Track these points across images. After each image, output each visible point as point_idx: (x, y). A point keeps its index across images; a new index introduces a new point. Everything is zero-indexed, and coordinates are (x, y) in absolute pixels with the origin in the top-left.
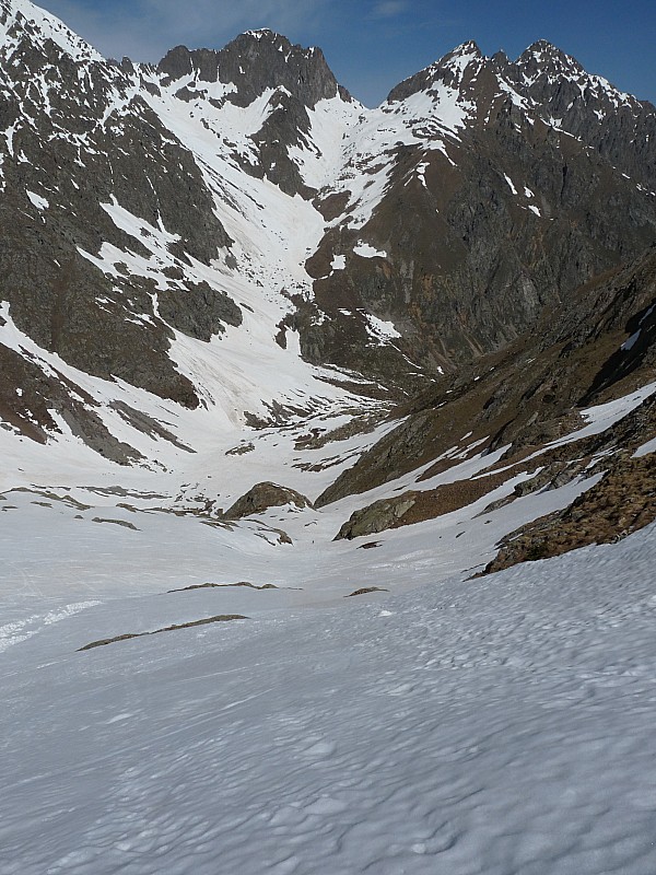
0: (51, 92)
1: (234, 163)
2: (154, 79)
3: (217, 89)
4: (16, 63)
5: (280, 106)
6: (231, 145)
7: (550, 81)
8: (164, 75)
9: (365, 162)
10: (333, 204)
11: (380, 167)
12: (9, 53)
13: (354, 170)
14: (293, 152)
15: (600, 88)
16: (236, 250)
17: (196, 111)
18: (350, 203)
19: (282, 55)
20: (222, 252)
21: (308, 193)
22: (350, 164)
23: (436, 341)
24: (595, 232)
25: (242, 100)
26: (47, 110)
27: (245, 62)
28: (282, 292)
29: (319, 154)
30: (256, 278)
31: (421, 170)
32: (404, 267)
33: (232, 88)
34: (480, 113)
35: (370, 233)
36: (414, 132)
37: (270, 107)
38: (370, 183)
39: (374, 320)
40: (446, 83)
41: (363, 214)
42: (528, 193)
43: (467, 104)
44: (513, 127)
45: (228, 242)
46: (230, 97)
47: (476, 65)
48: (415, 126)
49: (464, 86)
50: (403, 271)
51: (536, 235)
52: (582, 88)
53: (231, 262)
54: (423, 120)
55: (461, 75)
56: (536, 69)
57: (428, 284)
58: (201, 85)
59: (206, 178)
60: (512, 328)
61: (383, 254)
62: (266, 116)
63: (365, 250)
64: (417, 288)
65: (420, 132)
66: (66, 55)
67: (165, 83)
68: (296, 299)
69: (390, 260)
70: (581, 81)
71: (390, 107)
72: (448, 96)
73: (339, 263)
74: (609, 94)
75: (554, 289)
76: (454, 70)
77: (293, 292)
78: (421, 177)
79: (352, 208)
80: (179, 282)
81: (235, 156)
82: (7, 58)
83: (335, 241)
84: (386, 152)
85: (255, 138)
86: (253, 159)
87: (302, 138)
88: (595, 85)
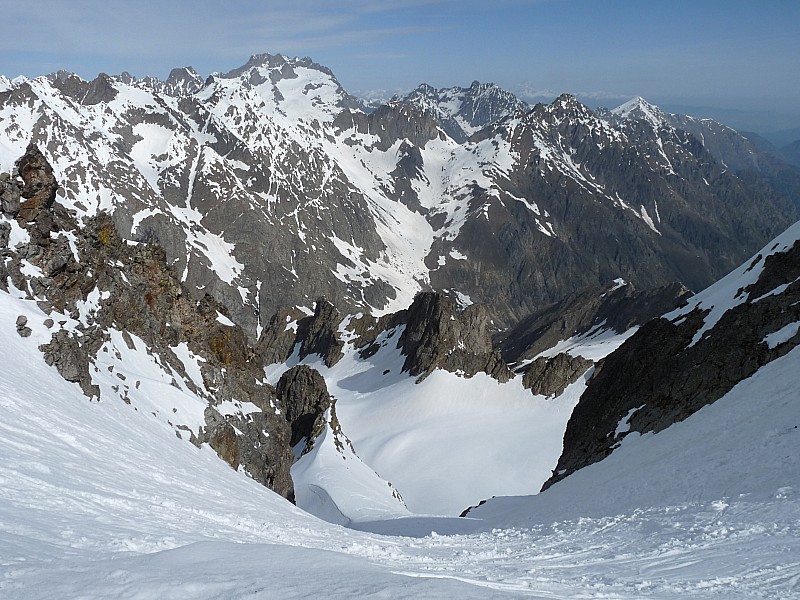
0: (302, 178)
1: (382, 192)
2: (331, 131)
3: (369, 139)
4: (286, 164)
5: (407, 154)
6: (379, 180)
7: (571, 123)
8: (337, 129)
9: (455, 191)
10: (438, 220)
11: (463, 196)
12: (282, 157)
13: (449, 197)
14: (415, 184)
15: (602, 128)
16: (388, 252)
17: (357, 154)
18: (447, 221)
19: (406, 117)
20: (381, 254)
21: (423, 211)
22: (446, 192)
23: (491, 306)
24: (582, 240)
25: (383, 146)
26: (302, 188)
27: (385, 122)
28: (414, 277)
29: (429, 183)
30: (400, 268)
31: (486, 209)
32: (476, 265)
33: (377, 138)
34: (522, 161)
35: (459, 244)
36: (484, 171)
37: (400, 153)
38: (458, 208)
39: (460, 295)
40: (503, 138)
41: (454, 230)
42: (546, 214)
43: (514, 154)
44: (540, 173)
45: (384, 248)
46: (376, 144)
47: (522, 127)
48: (485, 167)
49: (514, 141)
50: (475, 268)
51: (546, 247)
52: (591, 128)
53: (386, 260)
54: (489, 163)
55: (512, 133)
56: (562, 113)
57: (487, 276)
58: (359, 136)
59: (369, 206)
60: (530, 298)
61: (465, 258)
62: (398, 159)
63: (456, 255)
64: (482, 278)
65: (487, 173)
66: (303, 150)
67: (337, 134)
68: (421, 282)
69: (469, 261)
70: (590, 124)
71: (470, 147)
72: (505, 147)
73: (442, 261)
74: (607, 132)
75: (553, 278)
76: (508, 130)
77: (419, 278)
78: (486, 213)
79: (448, 225)
80: (369, 280)
81: (382, 187)
82: (282, 160)
83: (440, 247)
84: (467, 186)
85: (392, 174)
86: (392, 188)
87: (419, 173)
88: (599, 126)
